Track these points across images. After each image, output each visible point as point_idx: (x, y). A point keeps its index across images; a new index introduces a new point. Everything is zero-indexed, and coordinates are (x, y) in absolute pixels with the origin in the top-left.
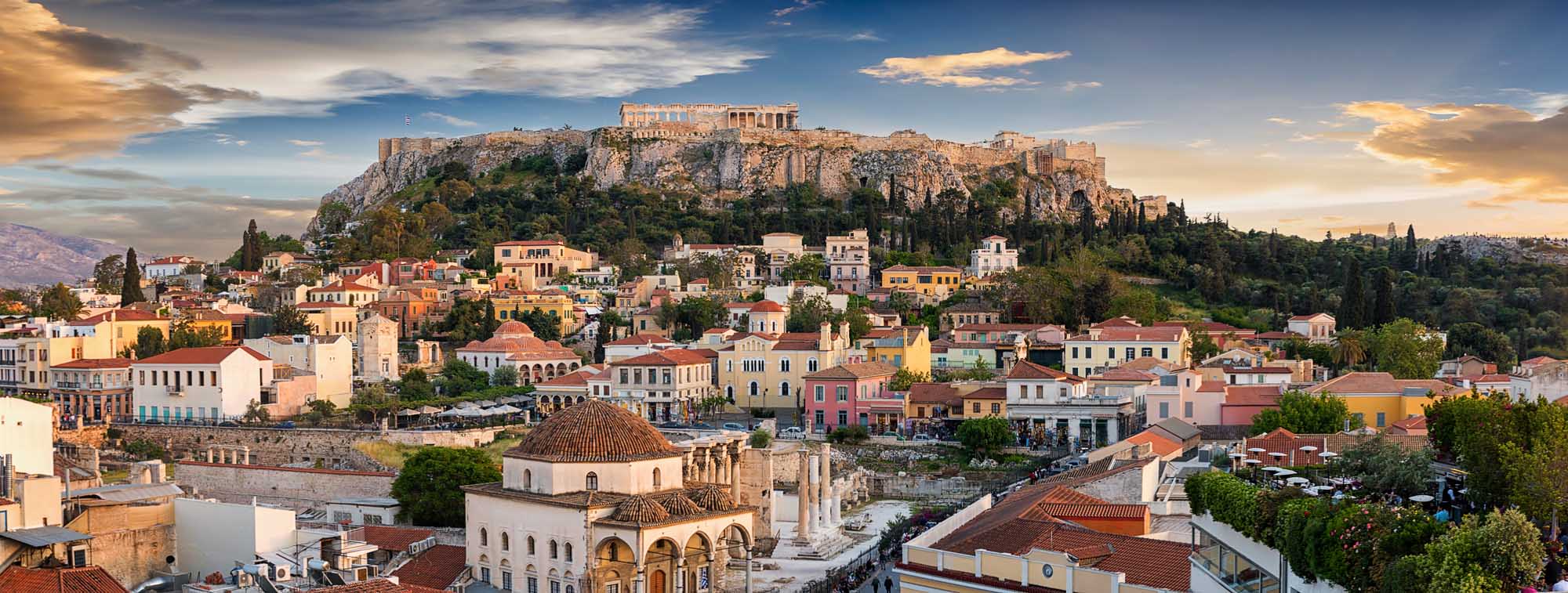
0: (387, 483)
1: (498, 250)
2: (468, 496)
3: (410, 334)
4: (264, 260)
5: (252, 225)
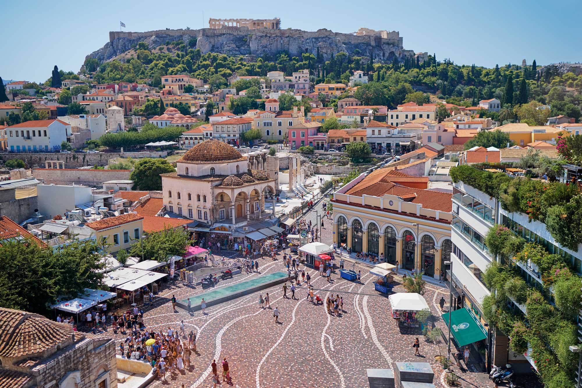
0: (128, 174)
1: (163, 79)
2: (163, 178)
3: (129, 113)
4: (62, 82)
5: (56, 67)
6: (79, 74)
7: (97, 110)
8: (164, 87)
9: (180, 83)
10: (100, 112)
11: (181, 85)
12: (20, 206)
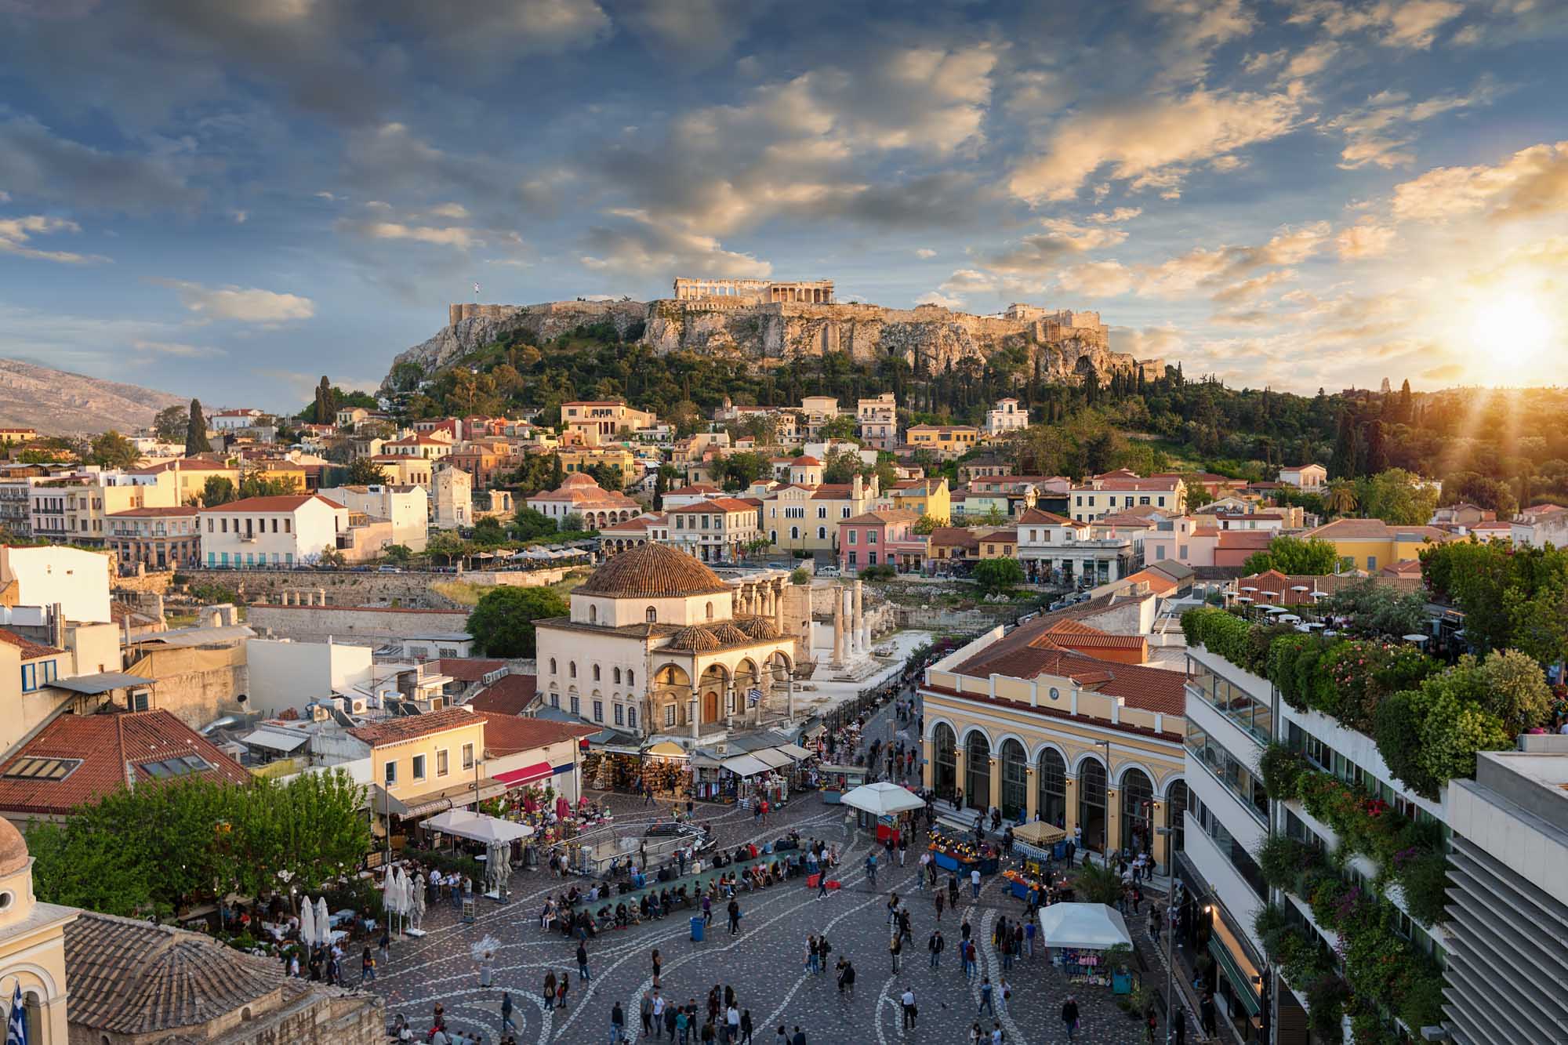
0: (461, 620)
1: (565, 410)
2: (538, 630)
3: (483, 485)
4: (338, 414)
5: (325, 381)
6: (379, 394)
7: (412, 475)
8: (567, 429)
9: (603, 420)
10: (419, 481)
11: (606, 424)
12: (204, 687)
